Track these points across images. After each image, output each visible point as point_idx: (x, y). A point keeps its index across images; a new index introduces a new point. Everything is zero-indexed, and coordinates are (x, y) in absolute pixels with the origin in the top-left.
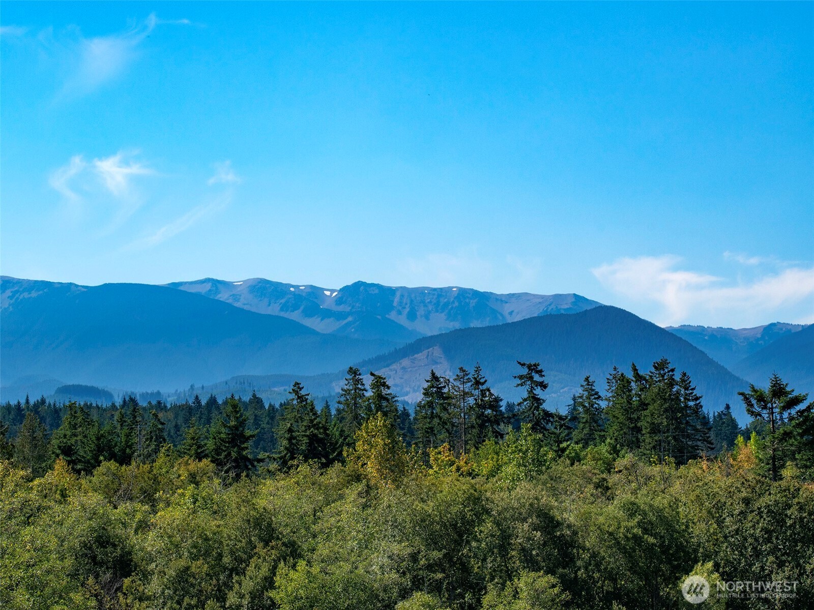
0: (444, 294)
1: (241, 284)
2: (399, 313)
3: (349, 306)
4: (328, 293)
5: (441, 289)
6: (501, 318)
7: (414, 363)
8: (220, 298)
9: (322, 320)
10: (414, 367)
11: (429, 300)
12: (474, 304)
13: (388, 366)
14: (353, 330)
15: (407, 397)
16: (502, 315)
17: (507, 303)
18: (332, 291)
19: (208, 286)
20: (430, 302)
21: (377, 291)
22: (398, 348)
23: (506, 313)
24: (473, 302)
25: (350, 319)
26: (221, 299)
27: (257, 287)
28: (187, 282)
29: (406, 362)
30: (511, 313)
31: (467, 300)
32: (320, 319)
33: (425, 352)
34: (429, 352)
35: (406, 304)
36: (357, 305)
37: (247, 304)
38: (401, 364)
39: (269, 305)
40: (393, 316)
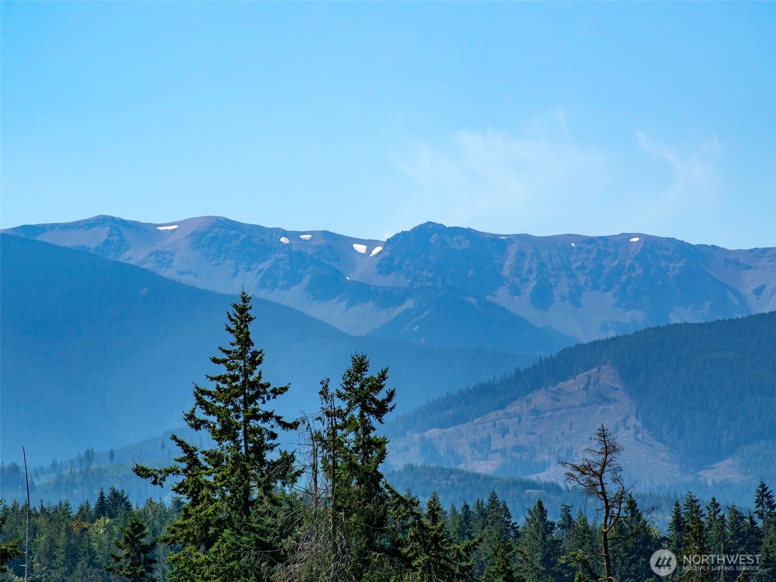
0: (612, 251)
1: (174, 230)
2: (515, 291)
3: (407, 277)
4: (361, 248)
5: (605, 239)
6: (736, 302)
7: (559, 401)
8: (130, 258)
9: (349, 306)
10: (560, 409)
11: (579, 264)
12: (677, 272)
13: (501, 406)
14: (415, 329)
15: (545, 474)
16: (737, 294)
17: (750, 268)
18: (371, 244)
19: (103, 234)
20: (582, 268)
21: (466, 244)
22: (522, 369)
23: (748, 291)
24: (674, 268)
25: (409, 304)
26: (131, 262)
27: (210, 235)
28: (57, 225)
29: (540, 398)
30: (758, 291)
31: (663, 264)
32: (345, 303)
33: (582, 377)
34: (589, 376)
35: (530, 272)
36: (425, 273)
37: (187, 273)
38: (529, 401)
39: (235, 275)
40: (501, 297)
